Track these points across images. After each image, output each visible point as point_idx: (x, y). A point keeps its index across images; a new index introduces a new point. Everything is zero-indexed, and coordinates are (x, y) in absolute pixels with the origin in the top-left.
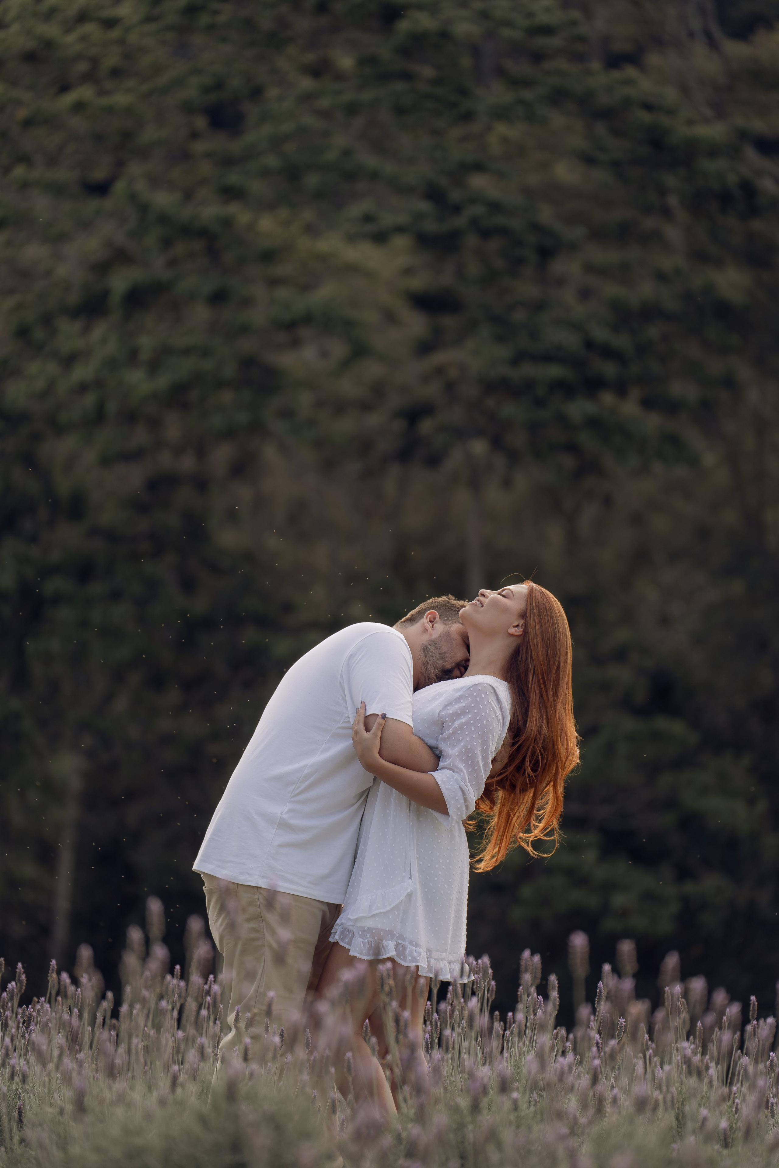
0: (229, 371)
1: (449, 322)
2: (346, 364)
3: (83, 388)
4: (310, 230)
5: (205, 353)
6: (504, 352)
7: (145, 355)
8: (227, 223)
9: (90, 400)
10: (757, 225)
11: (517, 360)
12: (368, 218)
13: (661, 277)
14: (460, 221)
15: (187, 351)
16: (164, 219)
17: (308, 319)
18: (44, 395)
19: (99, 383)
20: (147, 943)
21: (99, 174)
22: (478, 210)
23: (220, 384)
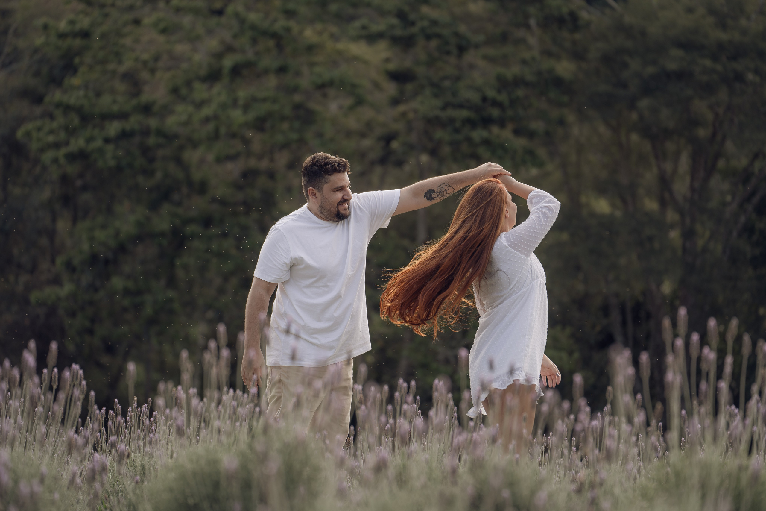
0: (287, 111)
1: (409, 87)
2: (352, 108)
3: (207, 120)
4: (334, 37)
5: (275, 101)
6: (438, 103)
7: (241, 102)
8: (288, 30)
9: (211, 127)
10: (577, 36)
11: (444, 108)
12: (364, 27)
13: (524, 62)
14: (415, 30)
15: (264, 100)
16: (253, 27)
17: (331, 83)
18: (186, 123)
19: (216, 117)
20: (219, 348)
21: (218, 5)
22: (425, 23)
23: (283, 118)
